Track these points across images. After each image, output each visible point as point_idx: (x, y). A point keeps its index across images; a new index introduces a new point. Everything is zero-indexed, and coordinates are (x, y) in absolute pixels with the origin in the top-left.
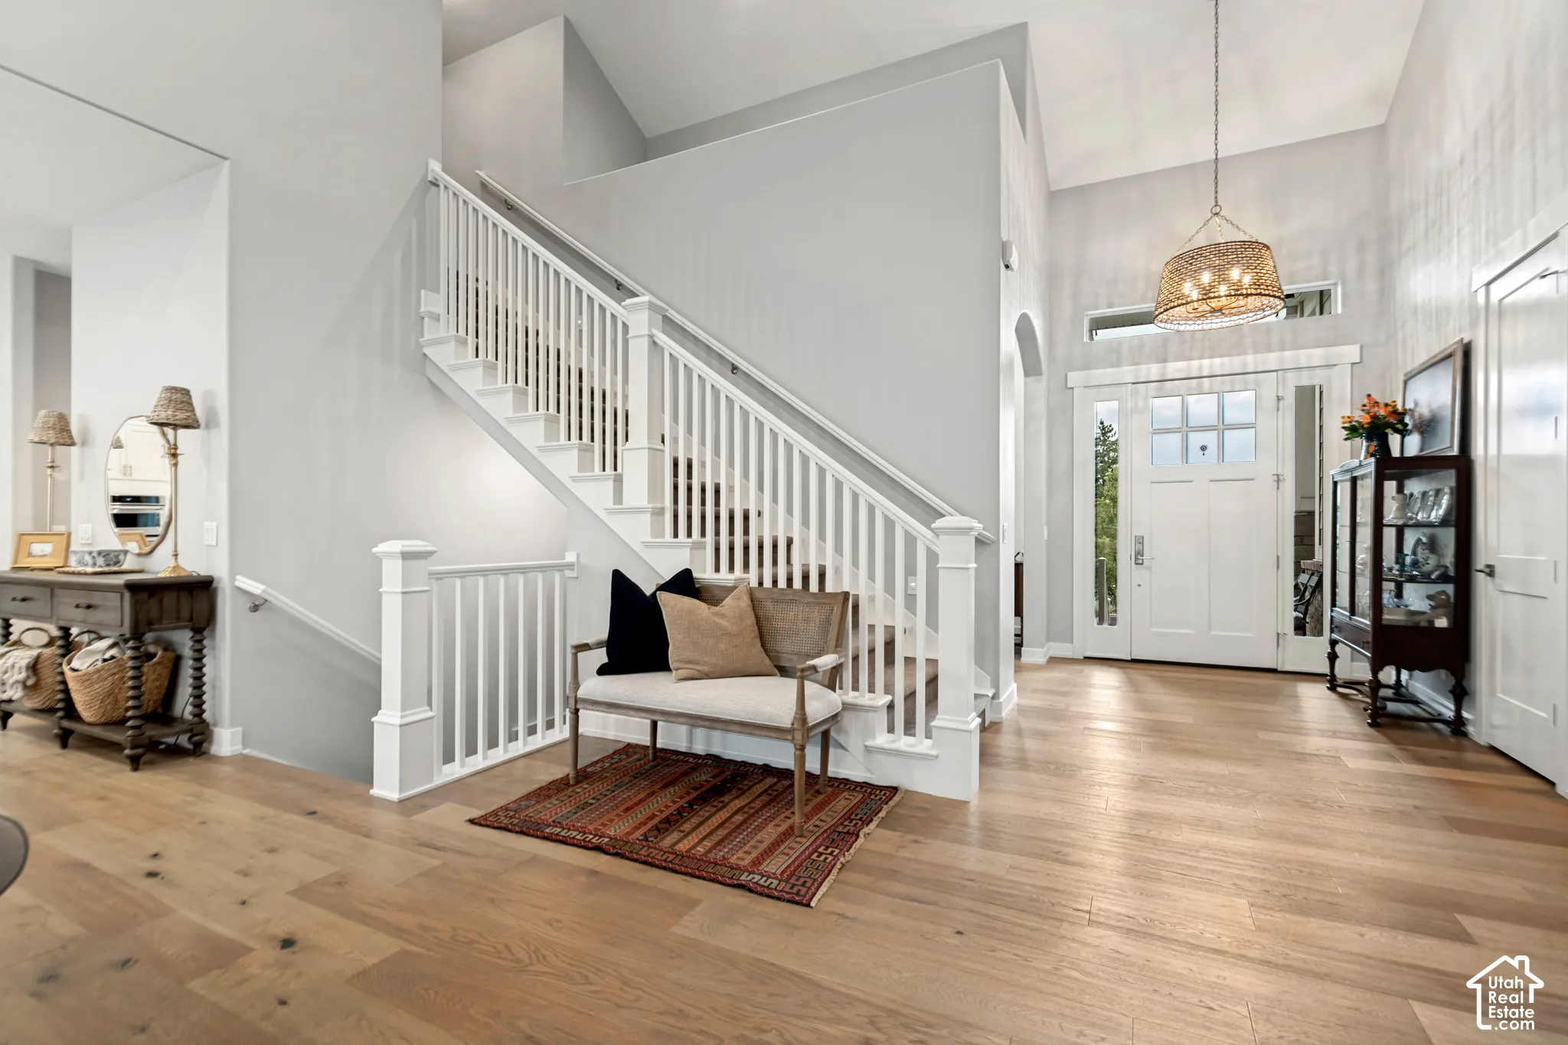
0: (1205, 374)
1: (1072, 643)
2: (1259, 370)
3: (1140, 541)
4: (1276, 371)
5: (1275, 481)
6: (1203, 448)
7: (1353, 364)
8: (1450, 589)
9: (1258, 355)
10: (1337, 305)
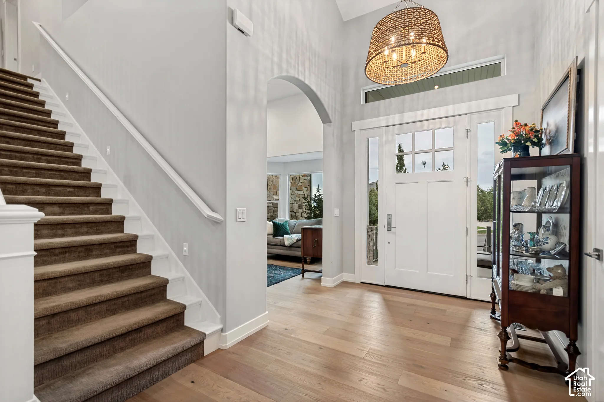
0: (425, 118)
1: (354, 274)
2: (456, 114)
3: (389, 217)
4: (466, 114)
5: (465, 182)
6: (424, 163)
7: (513, 107)
8: (566, 263)
9: (455, 105)
10: (504, 71)
